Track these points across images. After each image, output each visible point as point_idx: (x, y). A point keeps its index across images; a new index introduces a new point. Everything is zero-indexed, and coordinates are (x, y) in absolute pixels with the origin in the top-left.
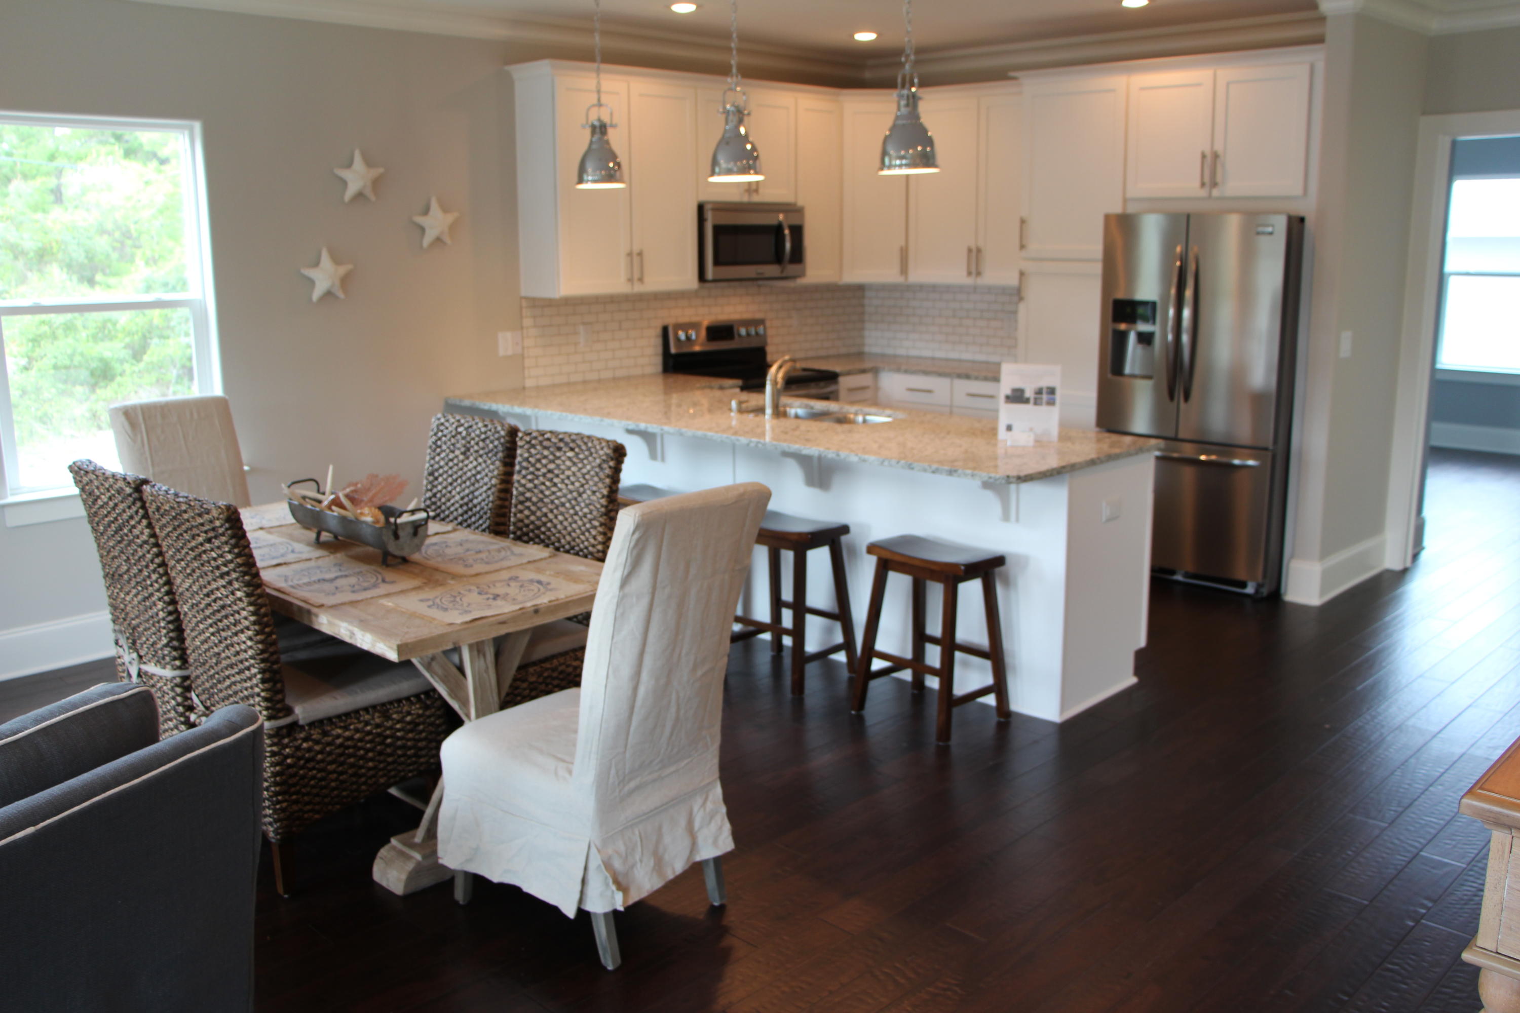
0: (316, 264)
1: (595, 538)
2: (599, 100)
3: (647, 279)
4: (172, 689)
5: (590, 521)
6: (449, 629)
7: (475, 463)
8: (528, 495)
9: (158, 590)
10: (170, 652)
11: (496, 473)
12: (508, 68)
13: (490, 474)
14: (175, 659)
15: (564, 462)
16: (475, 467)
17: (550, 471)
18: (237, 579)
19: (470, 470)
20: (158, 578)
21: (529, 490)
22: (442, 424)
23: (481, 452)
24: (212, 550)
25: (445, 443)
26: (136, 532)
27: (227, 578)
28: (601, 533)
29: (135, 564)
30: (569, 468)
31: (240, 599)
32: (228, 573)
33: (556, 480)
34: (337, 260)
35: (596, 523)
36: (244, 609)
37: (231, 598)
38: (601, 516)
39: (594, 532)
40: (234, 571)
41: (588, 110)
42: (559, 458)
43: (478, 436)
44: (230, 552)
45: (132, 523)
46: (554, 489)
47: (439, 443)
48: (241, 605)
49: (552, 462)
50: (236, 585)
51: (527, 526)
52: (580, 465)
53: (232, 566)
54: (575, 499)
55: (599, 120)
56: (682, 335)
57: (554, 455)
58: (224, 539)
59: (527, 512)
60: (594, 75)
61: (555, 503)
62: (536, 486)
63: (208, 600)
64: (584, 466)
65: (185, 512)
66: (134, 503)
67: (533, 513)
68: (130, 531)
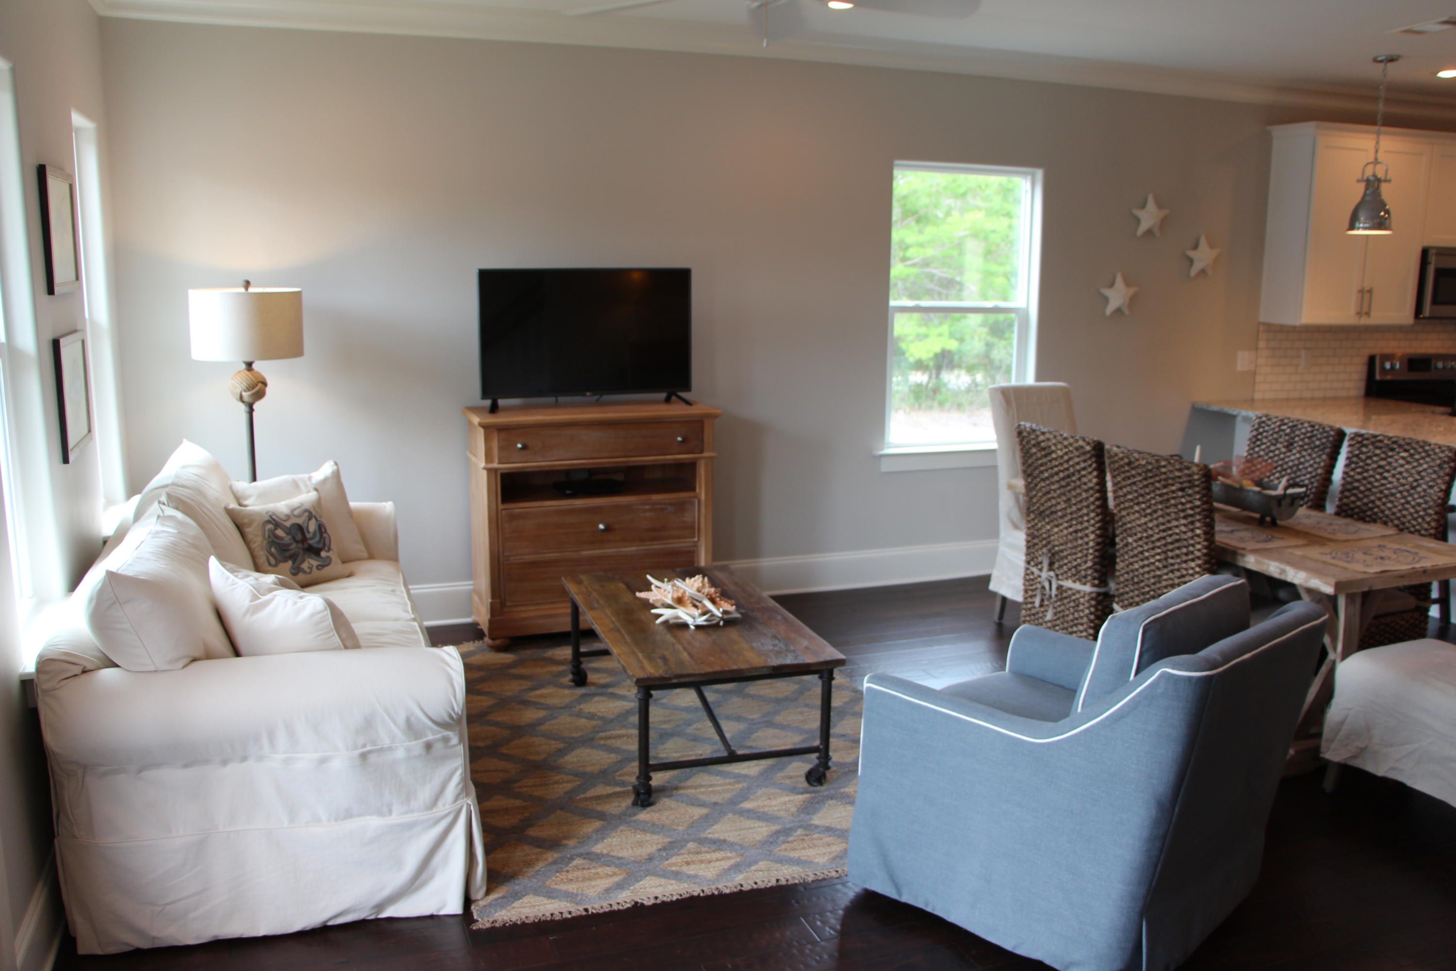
0: (1111, 285)
1: (1428, 523)
2: (1376, 159)
3: (1373, 314)
4: (1088, 601)
5: (1424, 510)
6: (1364, 576)
7: (1298, 455)
8: (1356, 484)
9: (1093, 525)
10: (1092, 573)
11: (1322, 464)
12: (1269, 128)
13: (1316, 466)
14: (1094, 578)
15: (1396, 461)
16: (1298, 459)
17: (1380, 467)
18: (1199, 521)
19: (1292, 461)
20: (1095, 516)
21: (1357, 481)
22: (1263, 422)
23: (1306, 447)
24: (1182, 497)
25: (1266, 437)
26: (1084, 480)
27: (1190, 519)
28: (1434, 520)
29: (1075, 504)
30: (1402, 466)
31: (1198, 536)
32: (1191, 516)
33: (1386, 475)
34: (1128, 283)
35: (1431, 511)
36: (1199, 543)
37: (1190, 534)
38: (1437, 506)
39: (1428, 519)
40: (1199, 514)
41: (1367, 164)
42: (1391, 457)
43: (1304, 434)
44: (1199, 499)
45: (1083, 473)
46: (1383, 482)
47: (1260, 437)
48: (1197, 540)
49: (1382, 459)
50: (1198, 524)
51: (1353, 509)
52: (1415, 464)
53: (1198, 510)
54: (1408, 491)
55: (1374, 175)
56: (1388, 365)
57: (1386, 454)
58: (1197, 489)
59: (1353, 498)
60: (1374, 136)
61: (1384, 493)
62: (1364, 478)
63: (1163, 534)
64: (1420, 465)
65: (1164, 467)
66: (1090, 458)
67: (1359, 499)
68: (1079, 479)
